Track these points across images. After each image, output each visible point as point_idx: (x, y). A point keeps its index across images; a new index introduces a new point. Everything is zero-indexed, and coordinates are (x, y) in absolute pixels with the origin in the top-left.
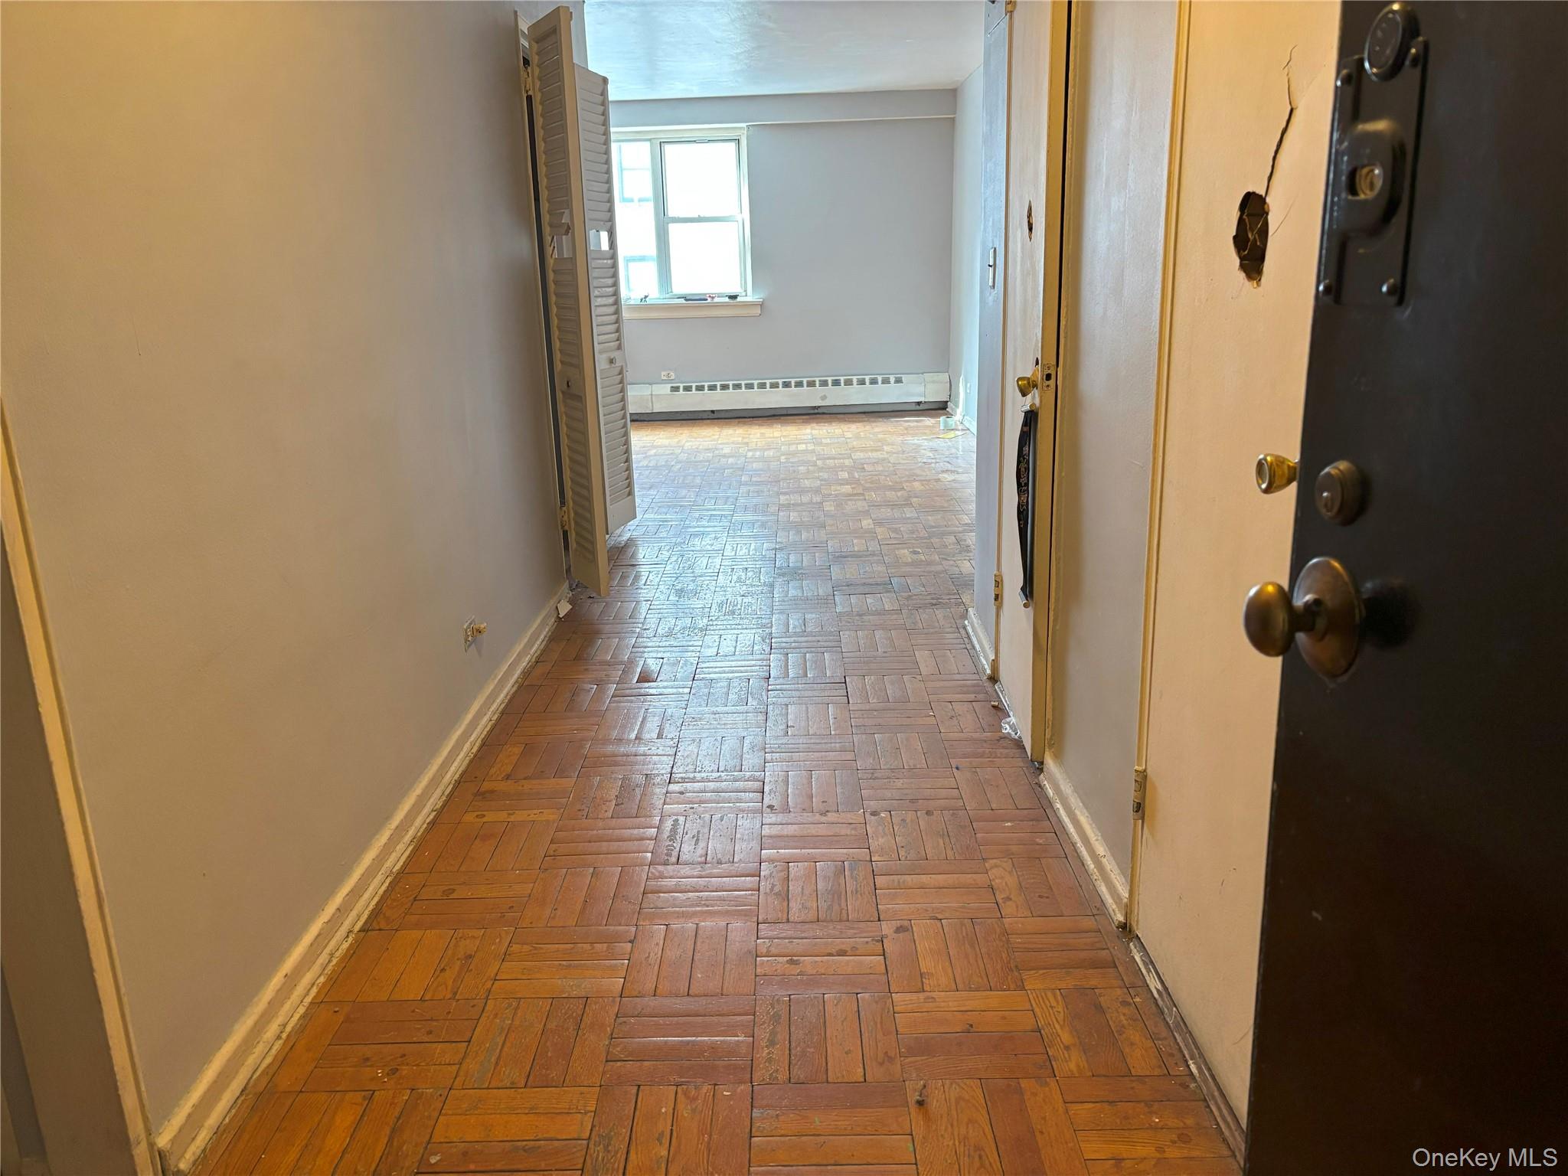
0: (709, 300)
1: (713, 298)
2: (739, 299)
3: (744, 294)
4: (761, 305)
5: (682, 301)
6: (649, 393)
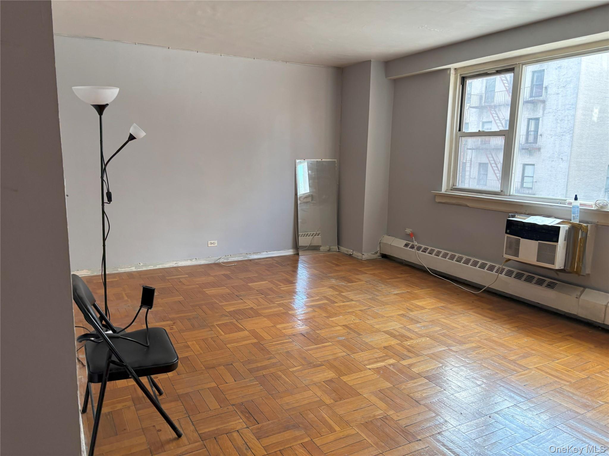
6: (605, 303)
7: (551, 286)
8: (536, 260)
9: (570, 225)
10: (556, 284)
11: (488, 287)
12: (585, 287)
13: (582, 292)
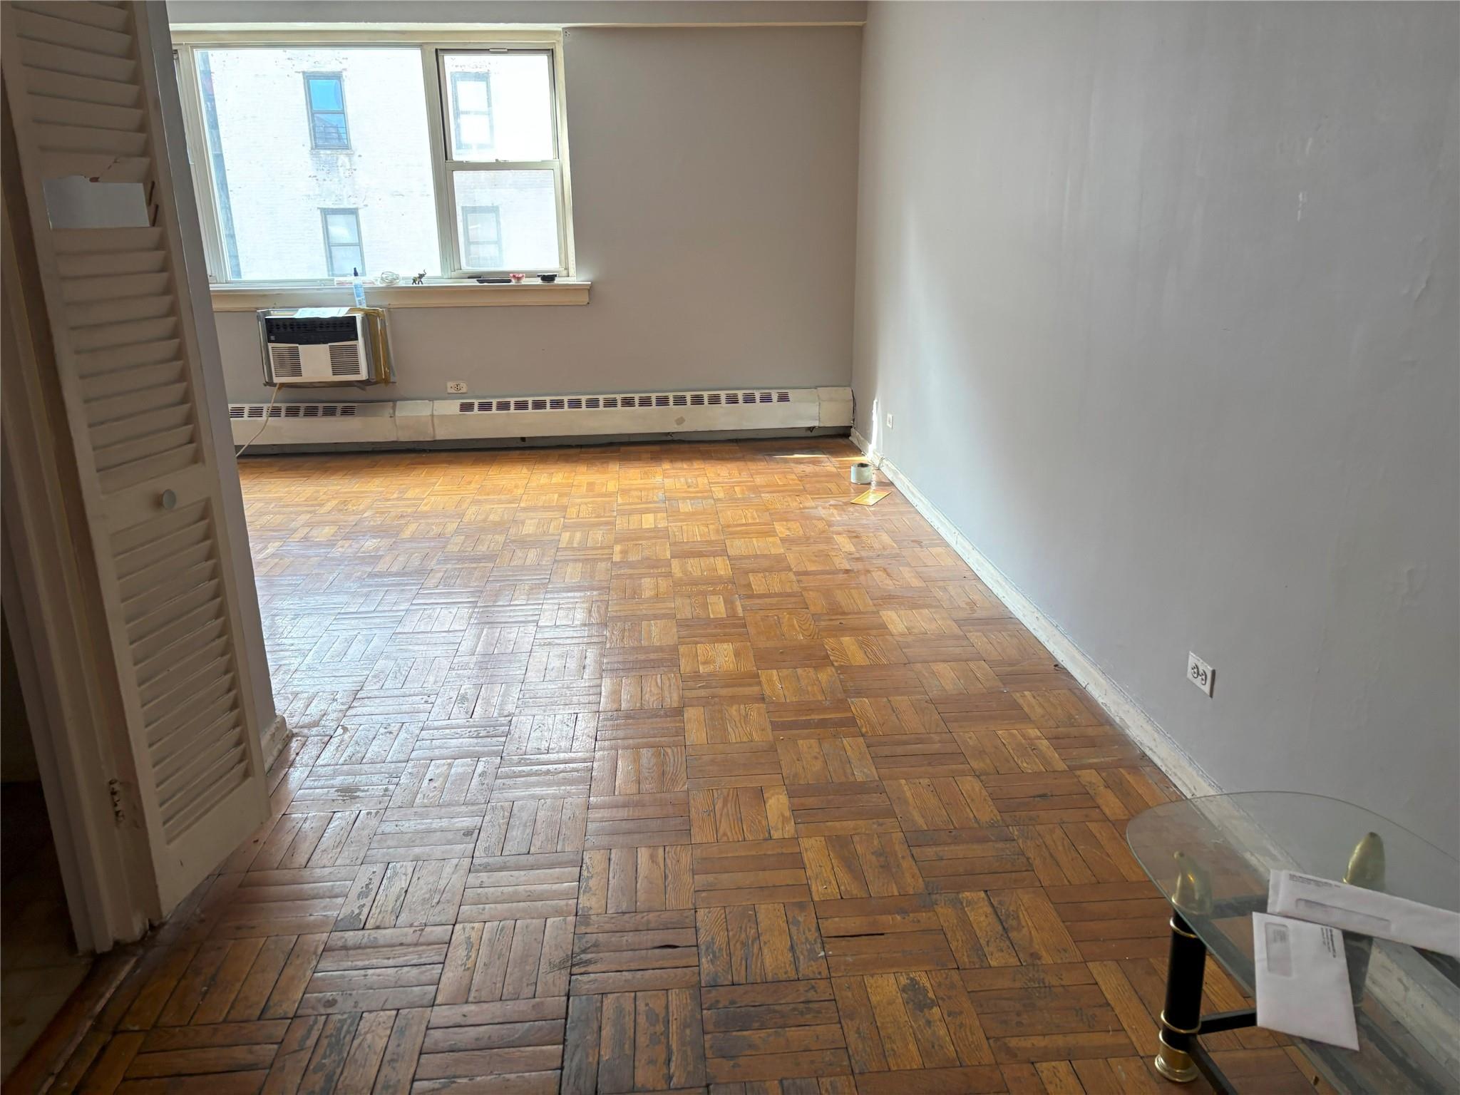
0: (514, 282)
1: (519, 279)
2: (558, 281)
3: (565, 273)
4: (589, 290)
5: (474, 282)
6: (429, 413)
7: (347, 412)
8: (331, 374)
9: (363, 313)
10: (352, 408)
11: (249, 446)
12: (394, 401)
13: (394, 408)
